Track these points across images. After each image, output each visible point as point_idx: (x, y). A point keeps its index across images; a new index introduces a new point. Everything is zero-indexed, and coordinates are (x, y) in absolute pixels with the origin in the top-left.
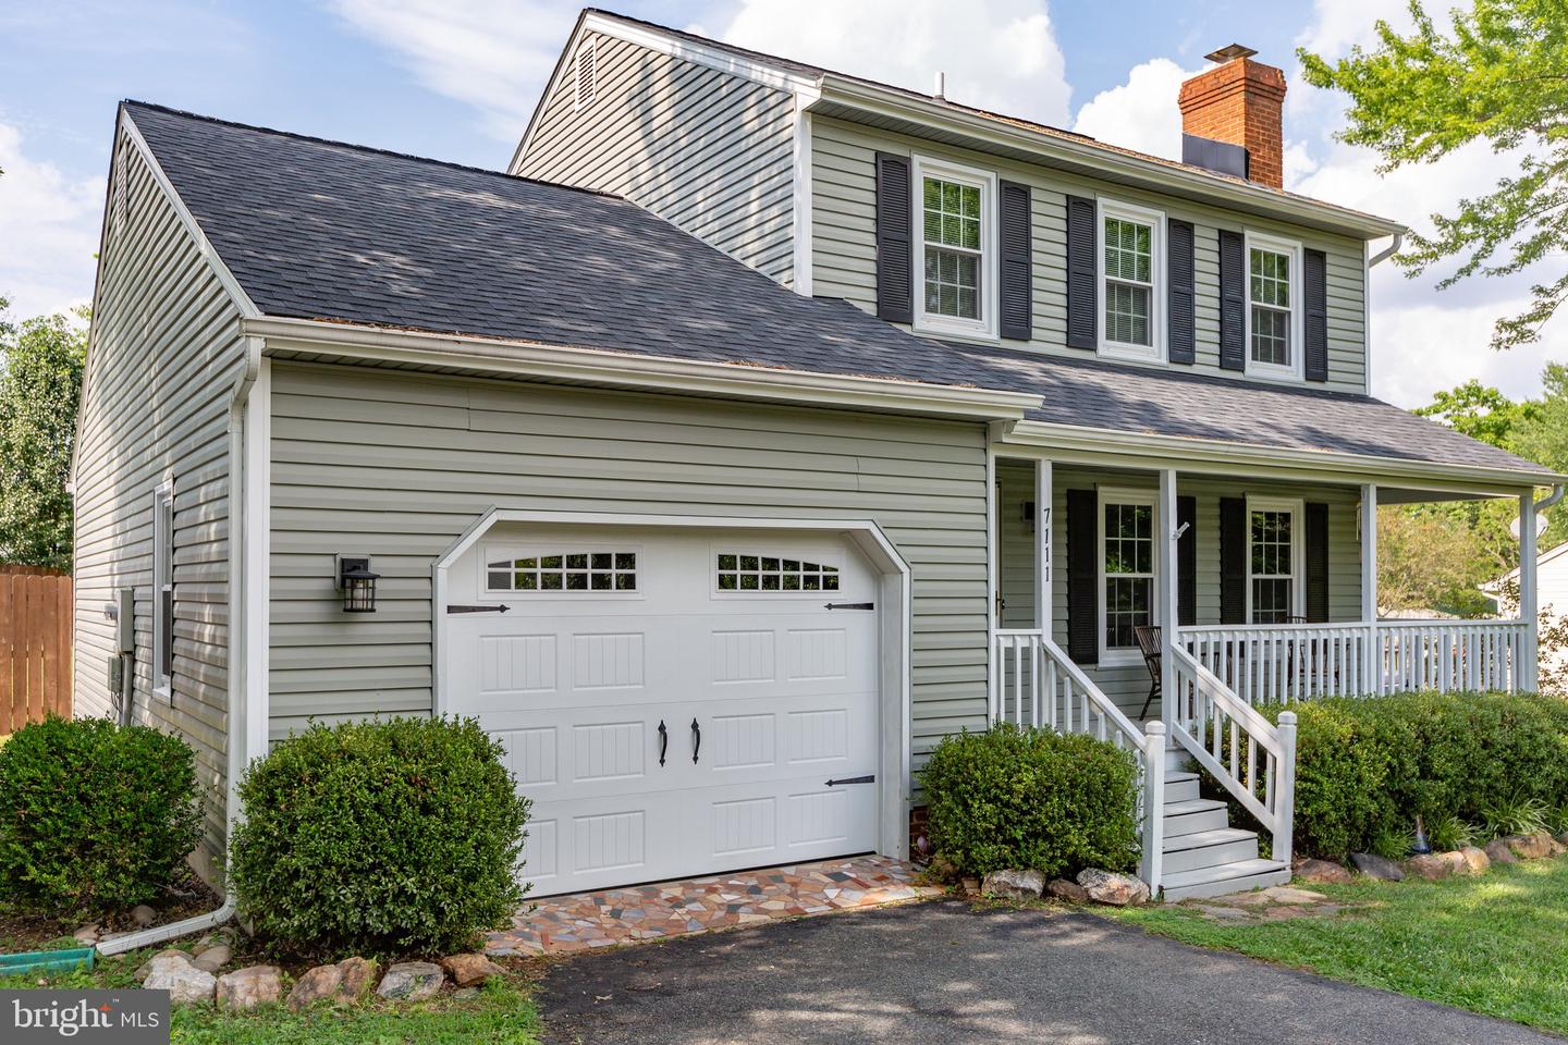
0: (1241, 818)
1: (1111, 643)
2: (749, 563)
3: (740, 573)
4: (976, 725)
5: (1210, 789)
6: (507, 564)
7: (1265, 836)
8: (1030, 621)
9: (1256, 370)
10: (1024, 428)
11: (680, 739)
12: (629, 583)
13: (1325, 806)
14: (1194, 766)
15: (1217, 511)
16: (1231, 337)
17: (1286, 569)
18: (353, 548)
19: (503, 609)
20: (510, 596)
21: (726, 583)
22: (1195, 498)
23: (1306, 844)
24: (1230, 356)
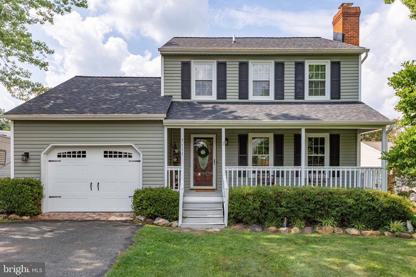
2: (111, 152)
3: (109, 154)
6: (61, 153)
9: (310, 98)
11: (95, 186)
12: (84, 156)
15: (293, 138)
16: (298, 91)
17: (322, 153)
18: (27, 151)
19: (60, 161)
20: (61, 159)
21: (106, 156)
22: (283, 135)
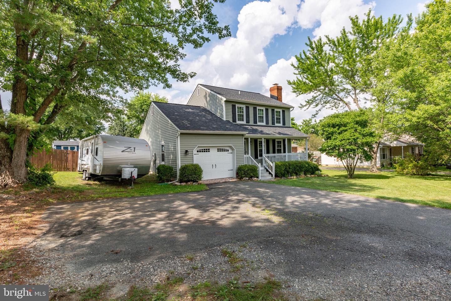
0: (270, 173)
1: (260, 156)
2: (220, 149)
3: (219, 150)
4: (243, 164)
5: (267, 171)
6: (199, 150)
7: (272, 175)
8: (248, 154)
9: (276, 125)
10: (247, 135)
11: (214, 166)
12: (209, 151)
13: (278, 172)
14: (266, 169)
15: (271, 142)
16: (273, 121)
17: (281, 147)
18: (186, 149)
19: (198, 154)
21: (218, 151)
22: (269, 140)
23: (276, 176)
24: (273, 123)
